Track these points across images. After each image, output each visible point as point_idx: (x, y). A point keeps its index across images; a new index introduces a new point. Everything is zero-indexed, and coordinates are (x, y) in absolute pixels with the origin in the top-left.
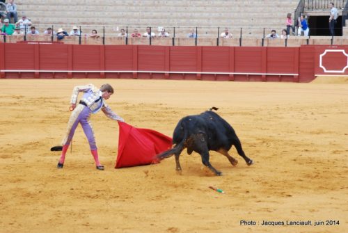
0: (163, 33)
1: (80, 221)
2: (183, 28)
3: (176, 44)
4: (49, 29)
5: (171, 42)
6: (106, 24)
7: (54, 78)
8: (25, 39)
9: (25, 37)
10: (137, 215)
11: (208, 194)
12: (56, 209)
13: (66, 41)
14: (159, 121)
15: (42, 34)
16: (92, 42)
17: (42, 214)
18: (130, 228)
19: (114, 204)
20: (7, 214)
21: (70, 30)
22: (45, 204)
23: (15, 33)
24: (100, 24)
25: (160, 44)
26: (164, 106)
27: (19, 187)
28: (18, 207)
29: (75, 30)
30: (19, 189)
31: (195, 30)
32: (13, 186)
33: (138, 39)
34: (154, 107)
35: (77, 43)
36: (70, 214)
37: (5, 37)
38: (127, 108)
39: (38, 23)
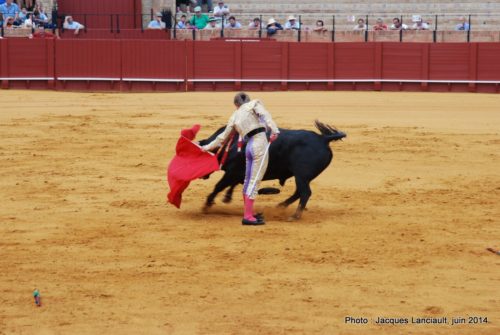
0: (419, 24)
1: (299, 295)
2: (449, 16)
3: (439, 39)
4: (256, 20)
5: (431, 36)
6: (337, 11)
7: (262, 90)
8: (222, 35)
9: (222, 32)
10: (381, 288)
11: (485, 258)
12: (266, 277)
13: (280, 37)
14: (413, 152)
15: (246, 28)
16: (316, 38)
17: (246, 284)
18: (370, 307)
19: (347, 271)
20: (197, 283)
21: (285, 21)
22: (250, 269)
23: (208, 27)
24: (328, 11)
25: (416, 41)
26: (420, 131)
27: (213, 244)
28: (212, 274)
29: (292, 21)
30: (212, 248)
31: (468, 18)
32: (204, 243)
33: (383, 34)
34: (405, 132)
35: (295, 40)
36: (284, 284)
37: (194, 32)
38: (366, 133)
39: (241, 11)
